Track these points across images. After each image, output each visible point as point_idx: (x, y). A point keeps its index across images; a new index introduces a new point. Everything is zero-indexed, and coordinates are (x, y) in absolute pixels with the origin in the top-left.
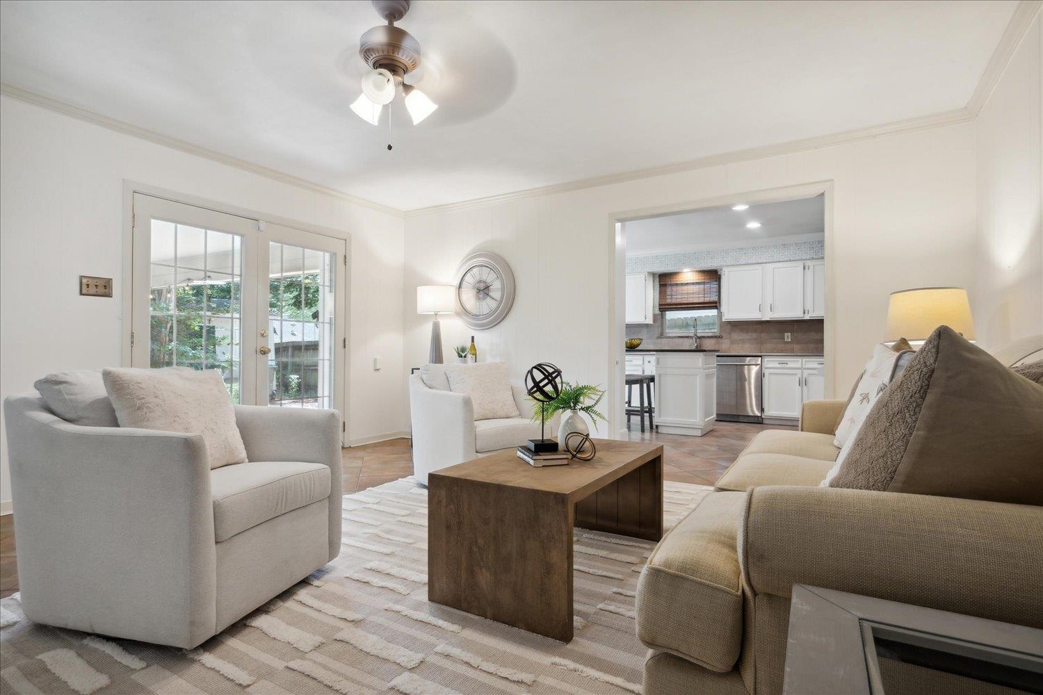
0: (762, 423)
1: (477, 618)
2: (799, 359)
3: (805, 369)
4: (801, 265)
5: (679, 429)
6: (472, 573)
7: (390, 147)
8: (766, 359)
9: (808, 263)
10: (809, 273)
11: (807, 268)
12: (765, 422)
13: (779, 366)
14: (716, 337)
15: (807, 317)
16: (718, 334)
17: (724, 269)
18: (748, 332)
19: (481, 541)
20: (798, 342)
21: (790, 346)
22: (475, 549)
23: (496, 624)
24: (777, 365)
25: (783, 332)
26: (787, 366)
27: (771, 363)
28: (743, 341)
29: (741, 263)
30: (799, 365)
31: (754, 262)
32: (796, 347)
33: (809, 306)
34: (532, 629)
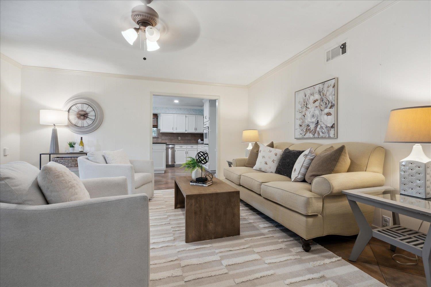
0: (174, 167)
1: (209, 240)
2: (186, 145)
3: (187, 148)
4: (185, 115)
5: (159, 171)
6: (206, 226)
7: (145, 59)
8: (176, 146)
9: (187, 115)
10: (187, 118)
11: (186, 117)
12: (175, 166)
13: (180, 148)
14: (157, 138)
15: (186, 132)
16: (157, 137)
17: (162, 115)
18: (167, 136)
19: (209, 214)
20: (182, 140)
21: (180, 141)
22: (207, 217)
23: (216, 239)
24: (179, 147)
25: (178, 137)
26: (182, 148)
27: (177, 147)
28: (166, 139)
29: (167, 113)
30: (185, 147)
31: (171, 113)
32: (182, 141)
33: (187, 129)
34: (228, 236)
